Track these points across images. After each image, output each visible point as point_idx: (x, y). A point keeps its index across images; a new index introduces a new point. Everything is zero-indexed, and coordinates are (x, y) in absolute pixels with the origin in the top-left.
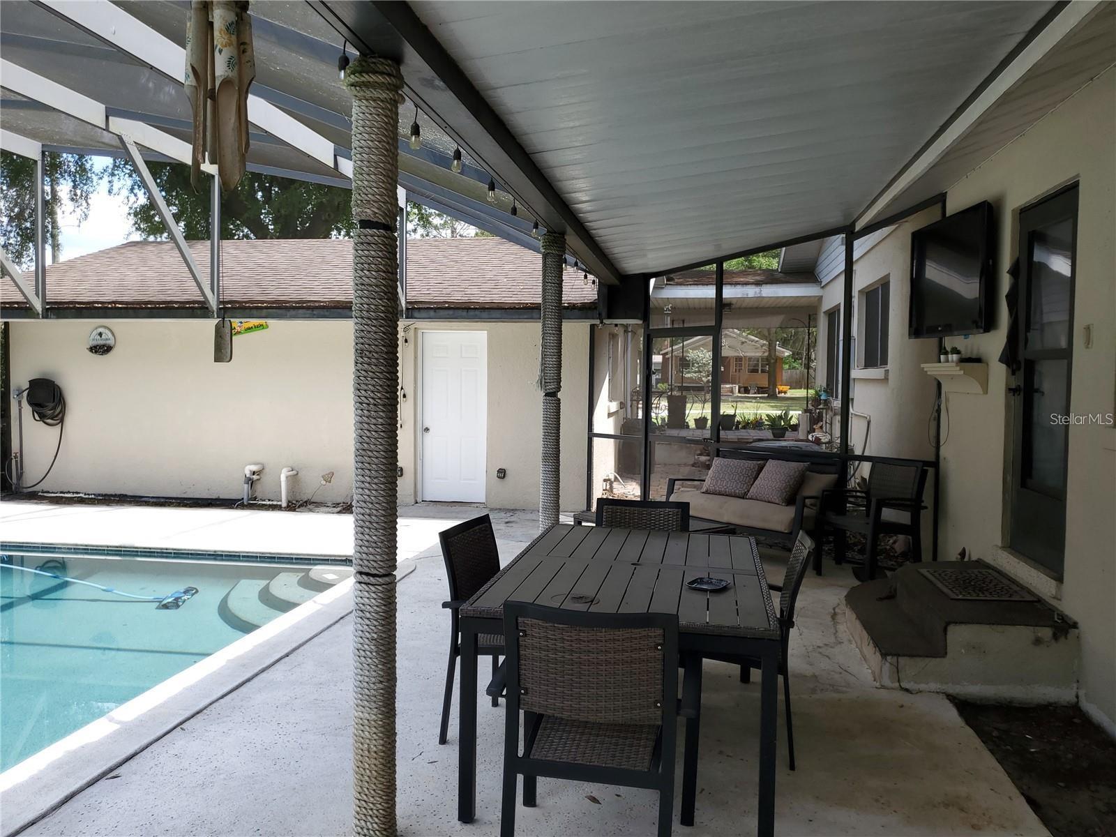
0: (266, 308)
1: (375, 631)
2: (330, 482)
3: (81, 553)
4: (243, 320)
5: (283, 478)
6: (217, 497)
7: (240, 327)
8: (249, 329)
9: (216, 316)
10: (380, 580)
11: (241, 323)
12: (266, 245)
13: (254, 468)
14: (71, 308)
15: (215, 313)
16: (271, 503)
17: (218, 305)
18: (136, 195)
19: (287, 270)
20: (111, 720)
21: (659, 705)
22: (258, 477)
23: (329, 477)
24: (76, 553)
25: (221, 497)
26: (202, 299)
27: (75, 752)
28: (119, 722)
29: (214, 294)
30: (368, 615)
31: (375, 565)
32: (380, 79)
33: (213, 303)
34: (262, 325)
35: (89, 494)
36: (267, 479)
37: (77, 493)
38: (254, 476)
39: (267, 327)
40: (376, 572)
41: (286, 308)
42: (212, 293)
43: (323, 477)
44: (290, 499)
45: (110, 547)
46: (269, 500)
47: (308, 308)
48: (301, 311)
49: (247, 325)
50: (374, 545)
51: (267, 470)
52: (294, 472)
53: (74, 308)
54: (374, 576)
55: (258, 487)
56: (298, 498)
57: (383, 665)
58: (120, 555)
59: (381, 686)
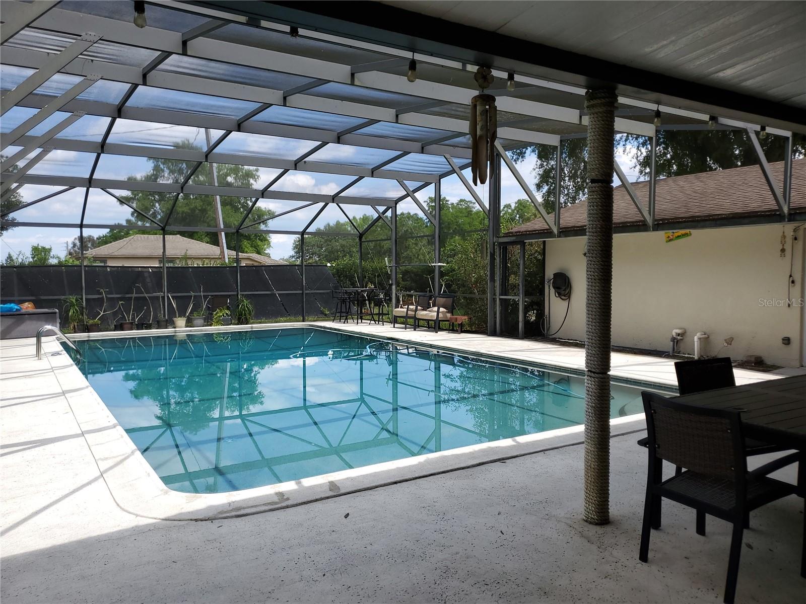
0: (685, 222)
1: (594, 402)
2: (731, 345)
3: (558, 371)
4: (674, 231)
5: (696, 339)
6: (655, 349)
7: (672, 235)
8: (678, 237)
9: (652, 229)
10: (597, 375)
11: (673, 233)
12: (708, 176)
13: (678, 331)
14: (572, 230)
15: (651, 228)
16: (689, 356)
17: (653, 223)
18: (640, 151)
19: (712, 193)
20: (514, 441)
21: (733, 469)
22: (681, 338)
23: (730, 341)
24: (556, 371)
25: (658, 350)
26: (642, 219)
27: (493, 448)
28: (517, 442)
29: (650, 215)
30: (590, 393)
31: (594, 366)
32: (599, 101)
33: (649, 220)
34: (687, 234)
35: (582, 342)
36: (687, 339)
37: (576, 340)
38: (678, 337)
39: (691, 234)
40: (594, 370)
41: (698, 221)
42: (649, 215)
43: (725, 340)
44: (702, 354)
45: (572, 369)
46: (688, 354)
47: (714, 220)
48: (708, 223)
49: (676, 235)
50: (594, 356)
51: (688, 333)
52: (706, 336)
53: (574, 230)
54: (594, 373)
55: (682, 345)
56: (709, 355)
57: (598, 422)
58: (576, 374)
59: (597, 433)
